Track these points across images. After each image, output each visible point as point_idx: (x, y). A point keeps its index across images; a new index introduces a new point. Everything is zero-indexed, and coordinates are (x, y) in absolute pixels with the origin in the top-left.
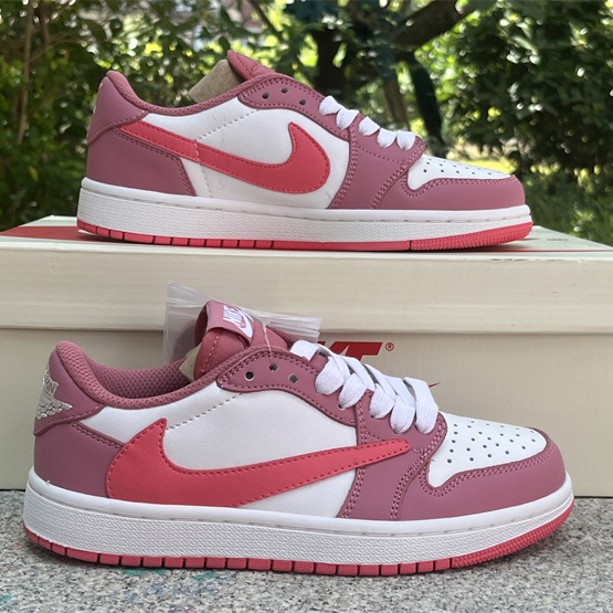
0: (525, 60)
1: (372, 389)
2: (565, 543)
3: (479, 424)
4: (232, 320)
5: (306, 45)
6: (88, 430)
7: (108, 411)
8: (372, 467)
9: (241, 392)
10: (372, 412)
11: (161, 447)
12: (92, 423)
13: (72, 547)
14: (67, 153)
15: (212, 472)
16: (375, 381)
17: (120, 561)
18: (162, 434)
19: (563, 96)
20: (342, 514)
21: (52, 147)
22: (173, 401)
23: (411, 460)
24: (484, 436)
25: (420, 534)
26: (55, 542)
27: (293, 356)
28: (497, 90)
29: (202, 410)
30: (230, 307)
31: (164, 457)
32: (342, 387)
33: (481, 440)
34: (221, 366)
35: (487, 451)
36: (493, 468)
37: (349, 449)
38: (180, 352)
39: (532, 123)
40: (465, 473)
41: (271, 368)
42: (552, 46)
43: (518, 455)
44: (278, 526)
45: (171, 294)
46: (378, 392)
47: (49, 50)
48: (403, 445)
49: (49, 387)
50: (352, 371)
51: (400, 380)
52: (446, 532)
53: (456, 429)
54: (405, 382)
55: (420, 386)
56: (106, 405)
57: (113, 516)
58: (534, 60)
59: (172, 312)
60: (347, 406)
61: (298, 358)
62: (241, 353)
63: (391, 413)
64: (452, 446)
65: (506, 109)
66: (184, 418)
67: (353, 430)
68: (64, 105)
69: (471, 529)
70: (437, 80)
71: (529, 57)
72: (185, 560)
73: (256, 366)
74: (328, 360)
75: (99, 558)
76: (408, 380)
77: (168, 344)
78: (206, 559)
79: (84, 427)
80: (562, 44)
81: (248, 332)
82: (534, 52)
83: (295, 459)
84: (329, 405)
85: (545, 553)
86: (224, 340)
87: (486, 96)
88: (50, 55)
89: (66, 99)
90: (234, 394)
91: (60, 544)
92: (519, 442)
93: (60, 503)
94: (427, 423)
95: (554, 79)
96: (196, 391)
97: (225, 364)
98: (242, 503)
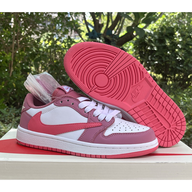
0: (153, 49)
8: (89, 129)
9: (59, 106)
10: (94, 115)
11: (40, 118)
12: (28, 111)
18: (40, 115)
19: (164, 59)
20: (79, 140)
23: (101, 128)
28: (145, 57)
32: (86, 107)
37: (84, 123)
39: (155, 66)
40: (116, 133)
42: (160, 45)
47: (19, 50)
48: (100, 124)
56: (31, 108)
58: (155, 49)
60: (87, 112)
63: (99, 115)
64: (116, 127)
66: (46, 111)
67: (87, 119)
70: (127, 49)
72: (43, 147)
78: (47, 148)
79: (26, 112)
80: (163, 45)
82: (155, 47)
84: (82, 112)
90: (57, 106)
94: (108, 119)
95: (161, 55)
97: (56, 99)
98: (56, 134)
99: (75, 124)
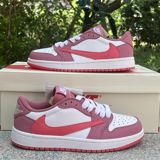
0: (138, 16)
1: (95, 107)
2: (142, 145)
3: (121, 116)
4: (62, 91)
5: (82, 12)
6: (27, 117)
7: (32, 113)
8: (95, 126)
9: (64, 108)
10: (95, 113)
11: (44, 121)
12: (28, 115)
13: (23, 145)
14: (20, 40)
15: (56, 128)
16: (96, 105)
17: (34, 149)
18: (45, 118)
19: (148, 26)
20: (88, 138)
21: (16, 39)
22: (47, 110)
23: (104, 125)
24: (122, 119)
25: (106, 143)
26: (19, 144)
27: (76, 100)
28: (131, 24)
29: (54, 113)
30: (61, 87)
31: (45, 124)
32: (88, 107)
33: (122, 120)
34: (59, 102)
35: (123, 123)
36: (124, 127)
37: (89, 122)
38: (49, 98)
39: (140, 33)
40: (117, 128)
41: (71, 103)
42: (145, 13)
43: (130, 123)
44: (72, 141)
45: (47, 84)
46: (97, 108)
47: (16, 14)
48: (102, 121)
49: (17, 107)
50: (91, 103)
51: (102, 105)
52: (113, 142)
53: (115, 117)
54: (103, 105)
55: (107, 106)
56: (31, 111)
57: (33, 138)
58: (141, 16)
59: (47, 88)
60: (89, 112)
61: (77, 100)
62: (64, 99)
63: (100, 113)
64: (114, 121)
65: (133, 29)
66: (50, 114)
67: (90, 117)
68: (19, 28)
69: (119, 142)
70: (116, 20)
71: (139, 16)
72: (50, 148)
73: (67, 102)
74: (85, 100)
75: (29, 148)
76: (104, 105)
77: (46, 95)
78: (55, 148)
79: (26, 116)
80: (148, 12)
81: (65, 94)
82: (141, 14)
83: (76, 124)
84: (85, 111)
85: (137, 147)
86: (60, 96)
87: (128, 25)
88: (16, 15)
89: (20, 26)
90: (62, 109)
91: (20, 144)
92: (131, 120)
93: (20, 134)
94: (108, 116)
95: (145, 21)
96: (53, 108)
97: (60, 101)
98: (64, 135)
99: (82, 123)
